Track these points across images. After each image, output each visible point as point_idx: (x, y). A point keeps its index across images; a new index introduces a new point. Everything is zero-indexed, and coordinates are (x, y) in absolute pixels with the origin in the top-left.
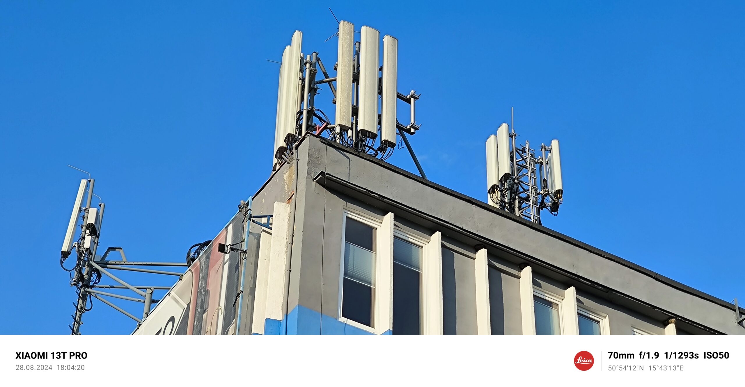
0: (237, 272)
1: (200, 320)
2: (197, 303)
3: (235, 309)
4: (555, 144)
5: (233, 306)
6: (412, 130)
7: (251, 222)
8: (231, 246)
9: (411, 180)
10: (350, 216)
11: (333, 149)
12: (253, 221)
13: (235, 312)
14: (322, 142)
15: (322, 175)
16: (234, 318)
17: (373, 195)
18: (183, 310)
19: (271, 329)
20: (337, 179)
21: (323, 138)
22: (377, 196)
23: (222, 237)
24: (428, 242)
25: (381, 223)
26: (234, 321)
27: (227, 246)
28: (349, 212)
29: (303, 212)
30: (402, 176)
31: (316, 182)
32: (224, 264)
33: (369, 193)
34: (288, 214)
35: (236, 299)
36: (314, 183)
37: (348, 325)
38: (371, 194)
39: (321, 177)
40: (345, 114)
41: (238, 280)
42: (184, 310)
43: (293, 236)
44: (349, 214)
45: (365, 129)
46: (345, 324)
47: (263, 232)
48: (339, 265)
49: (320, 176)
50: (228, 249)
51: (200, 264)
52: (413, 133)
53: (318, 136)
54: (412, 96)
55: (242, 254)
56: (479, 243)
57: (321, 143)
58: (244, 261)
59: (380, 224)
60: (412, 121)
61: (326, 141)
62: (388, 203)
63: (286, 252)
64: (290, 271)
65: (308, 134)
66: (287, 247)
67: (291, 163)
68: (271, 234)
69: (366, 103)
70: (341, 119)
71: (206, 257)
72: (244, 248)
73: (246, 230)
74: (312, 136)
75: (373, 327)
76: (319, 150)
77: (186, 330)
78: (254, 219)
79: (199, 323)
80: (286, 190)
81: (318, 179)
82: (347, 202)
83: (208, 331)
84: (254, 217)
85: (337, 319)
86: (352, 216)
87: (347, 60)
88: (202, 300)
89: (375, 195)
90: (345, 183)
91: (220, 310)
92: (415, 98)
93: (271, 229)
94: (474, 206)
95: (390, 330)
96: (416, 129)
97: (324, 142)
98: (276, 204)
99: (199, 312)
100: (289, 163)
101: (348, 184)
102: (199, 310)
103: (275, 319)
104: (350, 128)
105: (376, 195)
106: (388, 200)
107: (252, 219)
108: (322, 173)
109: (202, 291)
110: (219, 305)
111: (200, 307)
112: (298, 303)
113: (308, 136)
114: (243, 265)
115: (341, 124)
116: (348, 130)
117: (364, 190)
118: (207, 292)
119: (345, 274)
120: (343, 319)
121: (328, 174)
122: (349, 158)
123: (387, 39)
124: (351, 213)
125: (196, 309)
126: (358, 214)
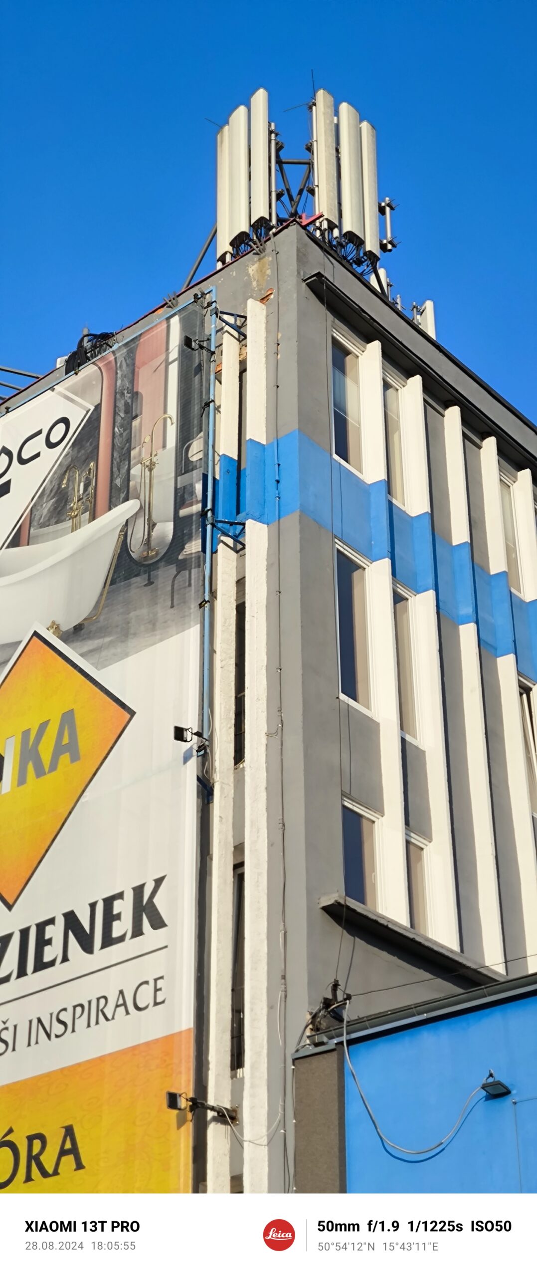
0: (199, 376)
1: (127, 426)
2: (115, 406)
3: (202, 420)
4: (429, 305)
6: (389, 247)
7: (218, 319)
9: (387, 307)
10: (335, 335)
11: (318, 248)
12: (220, 318)
14: (307, 234)
15: (317, 277)
17: (363, 313)
18: (85, 412)
19: (255, 452)
21: (309, 231)
22: (369, 318)
23: (159, 330)
24: (404, 386)
25: (363, 352)
28: (334, 330)
29: (296, 319)
31: (306, 284)
32: (168, 364)
33: (361, 311)
34: (264, 317)
36: (304, 284)
37: (342, 465)
39: (315, 280)
40: (332, 208)
42: (88, 412)
43: (278, 345)
44: (334, 332)
46: (340, 464)
47: (226, 333)
48: (330, 391)
49: (315, 278)
51: (116, 359)
52: (390, 250)
53: (304, 227)
54: (389, 205)
56: (453, 398)
57: (308, 237)
58: (212, 364)
59: (361, 352)
60: (389, 235)
61: (313, 236)
62: (376, 329)
63: (267, 363)
65: (294, 223)
66: (266, 357)
67: (262, 255)
70: (329, 213)
71: (127, 351)
72: (211, 348)
73: (212, 326)
75: (362, 473)
76: (306, 245)
77: (97, 436)
79: (125, 430)
80: (255, 288)
81: (310, 281)
82: (334, 317)
83: (146, 441)
84: (221, 312)
85: (330, 456)
86: (337, 336)
88: (126, 404)
89: (365, 315)
90: (340, 292)
91: (168, 419)
92: (392, 209)
94: (441, 354)
95: (385, 479)
96: (394, 246)
97: (310, 235)
98: (251, 303)
99: (122, 418)
100: (257, 254)
101: (343, 295)
102: (122, 415)
103: (259, 441)
104: (336, 226)
105: (367, 316)
107: (219, 314)
108: (319, 275)
109: (126, 392)
110: (165, 412)
111: (123, 411)
112: (297, 427)
113: (295, 224)
114: (212, 369)
115: (329, 218)
116: (334, 228)
117: (357, 307)
118: (135, 395)
120: (336, 458)
121: (326, 278)
122: (332, 264)
123: (365, 125)
124: (337, 333)
125: (115, 414)
126: (343, 335)
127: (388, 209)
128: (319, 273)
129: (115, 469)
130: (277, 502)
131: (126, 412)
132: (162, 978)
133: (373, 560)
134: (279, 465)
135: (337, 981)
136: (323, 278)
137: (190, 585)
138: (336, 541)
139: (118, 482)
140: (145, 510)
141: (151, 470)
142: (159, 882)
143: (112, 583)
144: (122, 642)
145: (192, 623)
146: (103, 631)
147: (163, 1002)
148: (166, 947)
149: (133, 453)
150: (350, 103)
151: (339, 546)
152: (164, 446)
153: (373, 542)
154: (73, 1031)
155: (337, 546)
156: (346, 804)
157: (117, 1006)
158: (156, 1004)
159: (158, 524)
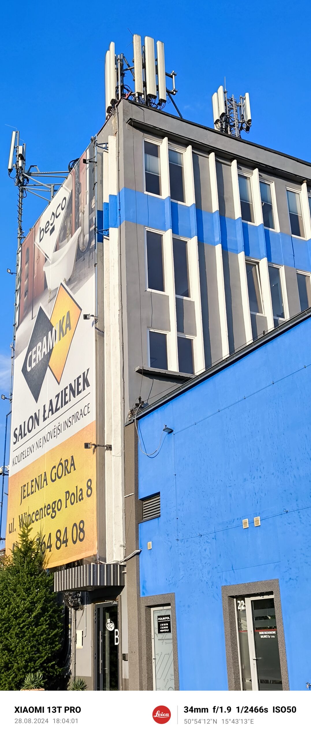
0: (93, 173)
1: (78, 198)
2: (76, 190)
3: (94, 191)
4: (247, 95)
5: (93, 190)
6: (174, 93)
7: (98, 147)
8: (89, 160)
9: (175, 119)
10: (146, 140)
11: (135, 106)
12: (99, 147)
13: (94, 192)
14: (129, 102)
16: (94, 195)
17: (155, 128)
19: (112, 200)
20: (138, 122)
21: (129, 100)
22: (159, 129)
23: (84, 156)
24: (185, 151)
25: (162, 143)
26: (94, 197)
27: (87, 160)
28: (145, 139)
29: (123, 140)
30: (170, 118)
31: (128, 124)
32: (87, 169)
34: (115, 142)
35: (94, 186)
37: (149, 195)
39: (130, 121)
41: (94, 176)
42: (70, 193)
43: (119, 152)
45: (150, 94)
46: (148, 195)
47: (104, 152)
48: (143, 166)
50: (88, 162)
51: (75, 170)
53: (127, 99)
54: (173, 74)
55: (95, 163)
56: (211, 150)
58: (96, 167)
60: (174, 88)
61: (131, 101)
62: (165, 132)
63: (117, 161)
64: (119, 170)
65: (122, 99)
66: (116, 158)
67: (115, 115)
68: (108, 152)
69: (150, 79)
70: (138, 89)
71: (78, 167)
72: (96, 161)
73: (96, 151)
74: (124, 99)
75: (161, 195)
76: (128, 107)
77: (72, 203)
78: (99, 145)
80: (114, 130)
82: (144, 133)
83: (82, 202)
84: (99, 144)
85: (143, 193)
87: (139, 57)
88: (78, 188)
89: (157, 129)
91: (87, 192)
92: (175, 75)
93: (108, 150)
94: (207, 130)
95: (169, 196)
96: (176, 92)
98: (109, 137)
100: (113, 115)
101: (143, 123)
102: (77, 193)
103: (114, 195)
104: (143, 94)
107: (98, 145)
108: (131, 119)
109: (78, 183)
110: (86, 190)
112: (124, 186)
114: (96, 169)
115: (138, 92)
117: (152, 126)
118: (80, 184)
119: (146, 170)
120: (146, 193)
121: (134, 119)
122: (143, 110)
123: (159, 43)
124: (147, 139)
125: (76, 193)
126: (150, 139)
127: (174, 76)
129: (76, 215)
130: (119, 218)
131: (78, 192)
132: (89, 404)
133: (165, 230)
134: (120, 203)
135: (140, 397)
137: (93, 258)
138: (146, 227)
139: (77, 220)
140: (83, 230)
141: (83, 214)
142: (88, 370)
143: (76, 261)
144: (79, 283)
145: (93, 273)
146: (75, 280)
147: (89, 412)
148: (90, 393)
149: (80, 208)
150: (150, 36)
151: (148, 229)
152: (86, 204)
153: (166, 223)
154: (72, 424)
155: (147, 230)
156: (151, 331)
157: (81, 415)
158: (88, 413)
159: (86, 235)
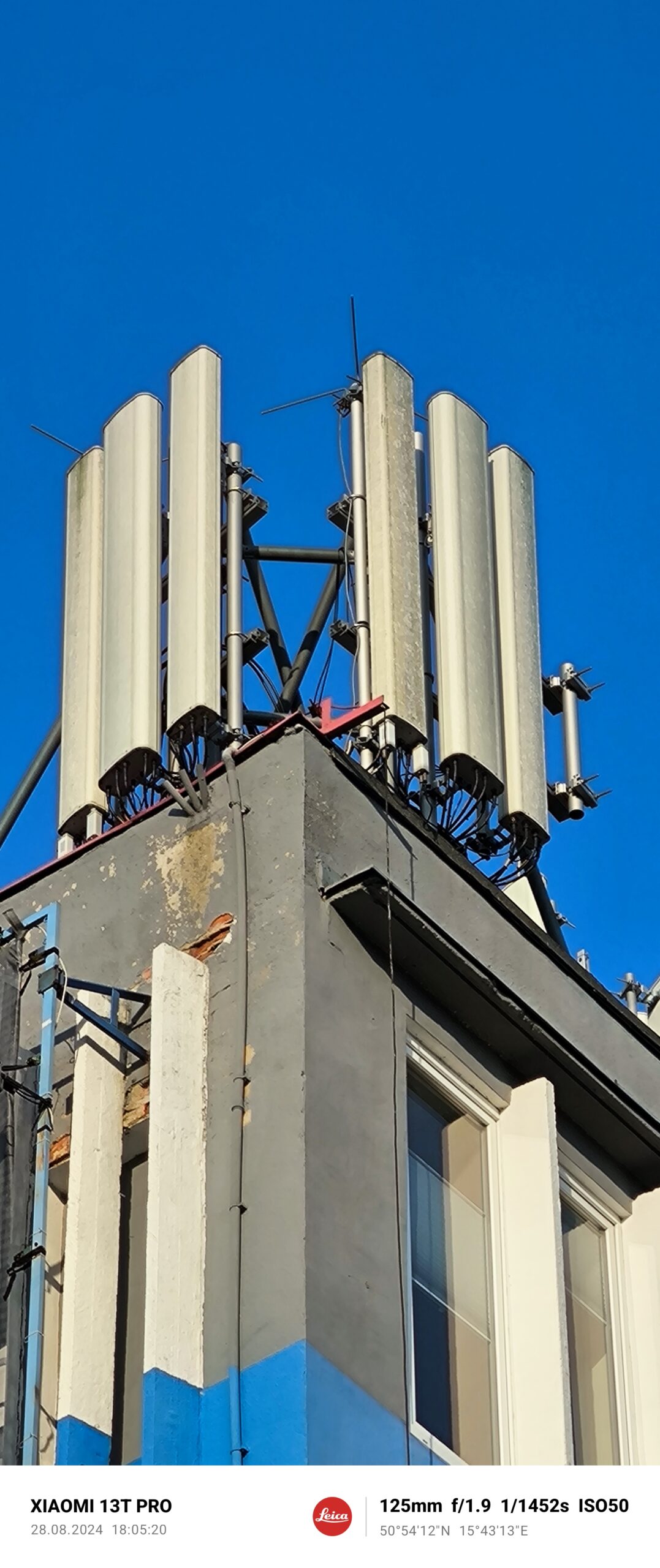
6: (576, 804)
7: (62, 998)
10: (415, 1057)
11: (367, 800)
12: (65, 999)
14: (334, 760)
15: (364, 885)
17: (504, 998)
19: (172, 1412)
20: (413, 913)
22: (518, 1008)
24: (622, 1219)
25: (500, 1110)
28: (413, 1043)
31: (332, 903)
33: (495, 989)
34: (202, 999)
36: (326, 904)
38: (500, 995)
39: (360, 890)
40: (409, 686)
43: (245, 1082)
44: (413, 1049)
45: (472, 757)
46: (430, 1451)
47: (86, 1045)
49: (359, 886)
52: (578, 815)
53: (326, 740)
54: (572, 685)
57: (336, 768)
59: (495, 1113)
60: (574, 770)
61: (351, 766)
64: (242, 1210)
65: (298, 725)
67: (198, 818)
69: (469, 663)
70: (399, 701)
72: (42, 1087)
73: (44, 1022)
74: (311, 737)
76: (332, 790)
78: (69, 990)
80: (176, 913)
81: (345, 896)
82: (414, 1004)
84: (72, 983)
85: (409, 1428)
86: (423, 1060)
87: (402, 496)
89: (509, 1000)
90: (433, 931)
97: (342, 763)
98: (162, 954)
100: (184, 813)
101: (442, 940)
103: (182, 1378)
104: (421, 740)
105: (514, 1004)
106: (543, 1032)
107: (65, 989)
108: (371, 878)
112: (304, 1337)
113: (298, 730)
115: (399, 716)
116: (415, 745)
117: (483, 976)
119: (416, 1270)
120: (420, 1432)
122: (409, 849)
123: (502, 458)
124: (423, 1051)
126: (440, 1059)
127: (569, 696)
128: (372, 872)
136: (385, 888)
150: (458, 395)
